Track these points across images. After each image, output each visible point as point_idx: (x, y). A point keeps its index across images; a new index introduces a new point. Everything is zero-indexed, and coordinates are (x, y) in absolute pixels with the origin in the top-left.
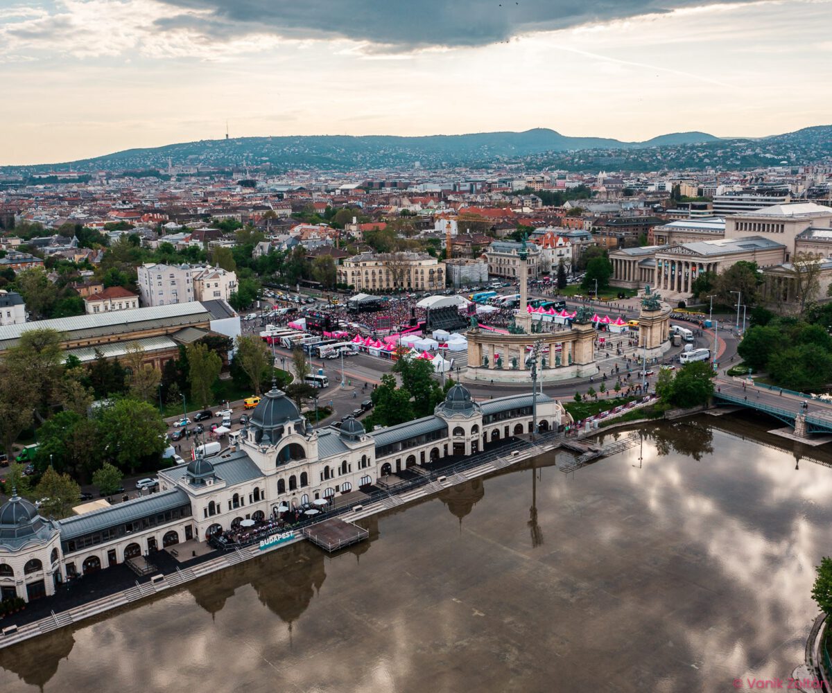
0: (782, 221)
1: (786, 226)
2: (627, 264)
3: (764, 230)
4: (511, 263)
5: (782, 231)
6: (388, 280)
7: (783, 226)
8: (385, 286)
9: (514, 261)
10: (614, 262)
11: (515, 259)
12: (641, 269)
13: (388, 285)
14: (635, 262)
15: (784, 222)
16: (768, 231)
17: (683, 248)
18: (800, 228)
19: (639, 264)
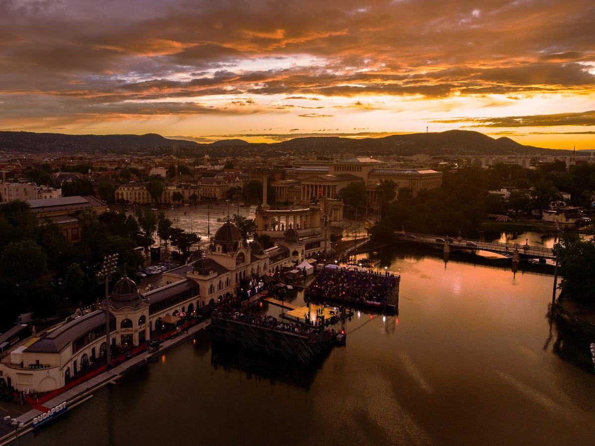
0: (360, 165)
1: (363, 168)
2: (282, 189)
3: (350, 170)
4: (213, 190)
5: (361, 170)
6: (148, 198)
7: (361, 168)
8: (146, 201)
9: (215, 189)
10: (277, 188)
11: (216, 188)
12: (289, 191)
13: (148, 201)
14: (286, 187)
15: (362, 165)
16: (353, 171)
17: (318, 177)
18: (369, 169)
19: (288, 189)
